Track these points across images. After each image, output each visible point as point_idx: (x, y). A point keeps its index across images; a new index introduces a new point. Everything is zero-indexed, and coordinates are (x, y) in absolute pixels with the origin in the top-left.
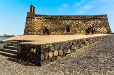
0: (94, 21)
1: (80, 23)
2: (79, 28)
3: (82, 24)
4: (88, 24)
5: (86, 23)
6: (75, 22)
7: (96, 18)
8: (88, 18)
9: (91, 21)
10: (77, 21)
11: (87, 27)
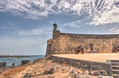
0: (114, 40)
1: (101, 41)
2: (101, 46)
3: (103, 42)
4: (108, 42)
5: (106, 41)
6: (97, 41)
7: (114, 36)
8: (108, 37)
9: (110, 40)
10: (98, 40)
11: (108, 45)
